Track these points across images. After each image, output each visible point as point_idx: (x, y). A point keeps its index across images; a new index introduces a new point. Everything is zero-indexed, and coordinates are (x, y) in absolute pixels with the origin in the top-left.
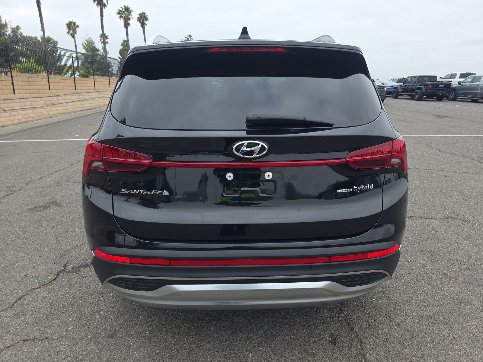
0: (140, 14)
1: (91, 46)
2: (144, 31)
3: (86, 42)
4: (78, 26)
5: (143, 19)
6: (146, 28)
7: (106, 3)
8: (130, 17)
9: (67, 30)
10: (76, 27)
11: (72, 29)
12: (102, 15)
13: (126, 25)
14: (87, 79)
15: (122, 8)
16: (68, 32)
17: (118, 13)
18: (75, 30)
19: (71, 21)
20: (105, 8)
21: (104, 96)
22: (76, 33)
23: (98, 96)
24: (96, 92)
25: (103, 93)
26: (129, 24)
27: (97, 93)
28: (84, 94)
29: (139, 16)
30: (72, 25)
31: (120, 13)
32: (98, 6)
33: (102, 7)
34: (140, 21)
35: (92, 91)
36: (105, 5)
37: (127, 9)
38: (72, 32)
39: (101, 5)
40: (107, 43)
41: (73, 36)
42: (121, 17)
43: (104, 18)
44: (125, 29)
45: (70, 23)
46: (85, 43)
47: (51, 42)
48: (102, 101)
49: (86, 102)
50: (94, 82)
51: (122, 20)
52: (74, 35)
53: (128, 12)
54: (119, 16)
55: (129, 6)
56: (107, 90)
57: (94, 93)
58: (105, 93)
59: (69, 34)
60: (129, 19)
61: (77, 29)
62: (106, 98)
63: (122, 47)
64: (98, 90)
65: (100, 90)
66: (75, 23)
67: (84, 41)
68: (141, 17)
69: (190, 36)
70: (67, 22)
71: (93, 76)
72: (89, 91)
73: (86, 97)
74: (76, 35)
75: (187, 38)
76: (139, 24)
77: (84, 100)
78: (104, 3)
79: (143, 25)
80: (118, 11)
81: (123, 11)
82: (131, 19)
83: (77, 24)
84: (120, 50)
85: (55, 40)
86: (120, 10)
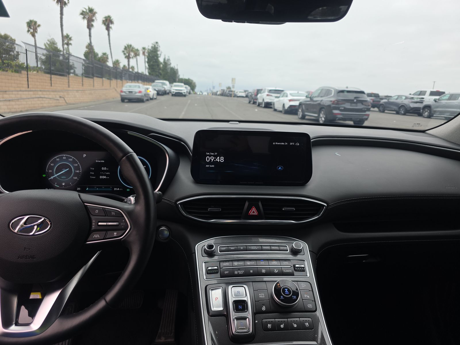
0: (106, 17)
1: (54, 46)
2: (109, 34)
3: (49, 43)
4: (39, 26)
5: (108, 22)
6: (111, 31)
7: (67, 2)
8: (94, 18)
9: (27, 29)
10: (37, 26)
11: (32, 27)
12: (62, 14)
13: (90, 26)
14: (17, 74)
15: (86, 9)
16: (28, 31)
17: (82, 14)
18: (36, 29)
19: (32, 19)
20: (66, 6)
21: (43, 96)
22: (36, 32)
23: (34, 96)
24: (31, 91)
25: (40, 93)
26: (92, 26)
27: (31, 93)
28: (10, 93)
29: (104, 19)
30: (33, 24)
31: (83, 13)
32: (58, 4)
33: (63, 5)
34: (105, 24)
35: (23, 89)
36: (65, 4)
37: (91, 10)
38: (33, 31)
39: (62, 3)
40: (71, 44)
41: (33, 35)
42: (84, 18)
43: (64, 17)
44: (88, 30)
45: (31, 21)
46: (47, 43)
47: (8, 40)
48: (39, 102)
49: (13, 103)
50: (27, 79)
51: (86, 21)
52: (35, 34)
53: (92, 13)
54: (82, 16)
55: (93, 8)
56: (47, 90)
57: (27, 93)
58: (45, 93)
59: (29, 32)
60: (93, 21)
61: (38, 28)
62: (44, 99)
63: (87, 50)
64: (34, 89)
65: (36, 89)
66: (36, 22)
67: (46, 41)
68: (106, 20)
69: (157, 43)
70: (28, 21)
71: (26, 72)
72: (18, 89)
73: (13, 96)
74: (36, 34)
75: (154, 44)
76: (104, 27)
77: (9, 100)
78: (65, 2)
79: (108, 28)
80: (81, 11)
81: (87, 12)
82: (95, 20)
83: (38, 23)
84: (85, 53)
85: (13, 38)
86: (83, 11)
